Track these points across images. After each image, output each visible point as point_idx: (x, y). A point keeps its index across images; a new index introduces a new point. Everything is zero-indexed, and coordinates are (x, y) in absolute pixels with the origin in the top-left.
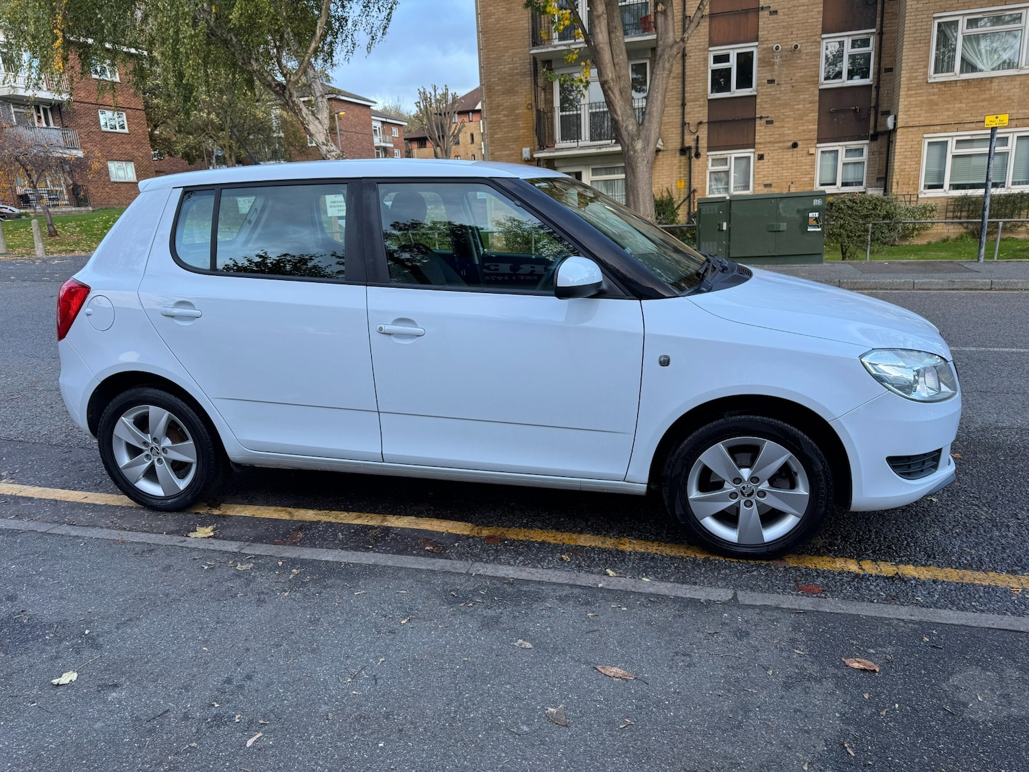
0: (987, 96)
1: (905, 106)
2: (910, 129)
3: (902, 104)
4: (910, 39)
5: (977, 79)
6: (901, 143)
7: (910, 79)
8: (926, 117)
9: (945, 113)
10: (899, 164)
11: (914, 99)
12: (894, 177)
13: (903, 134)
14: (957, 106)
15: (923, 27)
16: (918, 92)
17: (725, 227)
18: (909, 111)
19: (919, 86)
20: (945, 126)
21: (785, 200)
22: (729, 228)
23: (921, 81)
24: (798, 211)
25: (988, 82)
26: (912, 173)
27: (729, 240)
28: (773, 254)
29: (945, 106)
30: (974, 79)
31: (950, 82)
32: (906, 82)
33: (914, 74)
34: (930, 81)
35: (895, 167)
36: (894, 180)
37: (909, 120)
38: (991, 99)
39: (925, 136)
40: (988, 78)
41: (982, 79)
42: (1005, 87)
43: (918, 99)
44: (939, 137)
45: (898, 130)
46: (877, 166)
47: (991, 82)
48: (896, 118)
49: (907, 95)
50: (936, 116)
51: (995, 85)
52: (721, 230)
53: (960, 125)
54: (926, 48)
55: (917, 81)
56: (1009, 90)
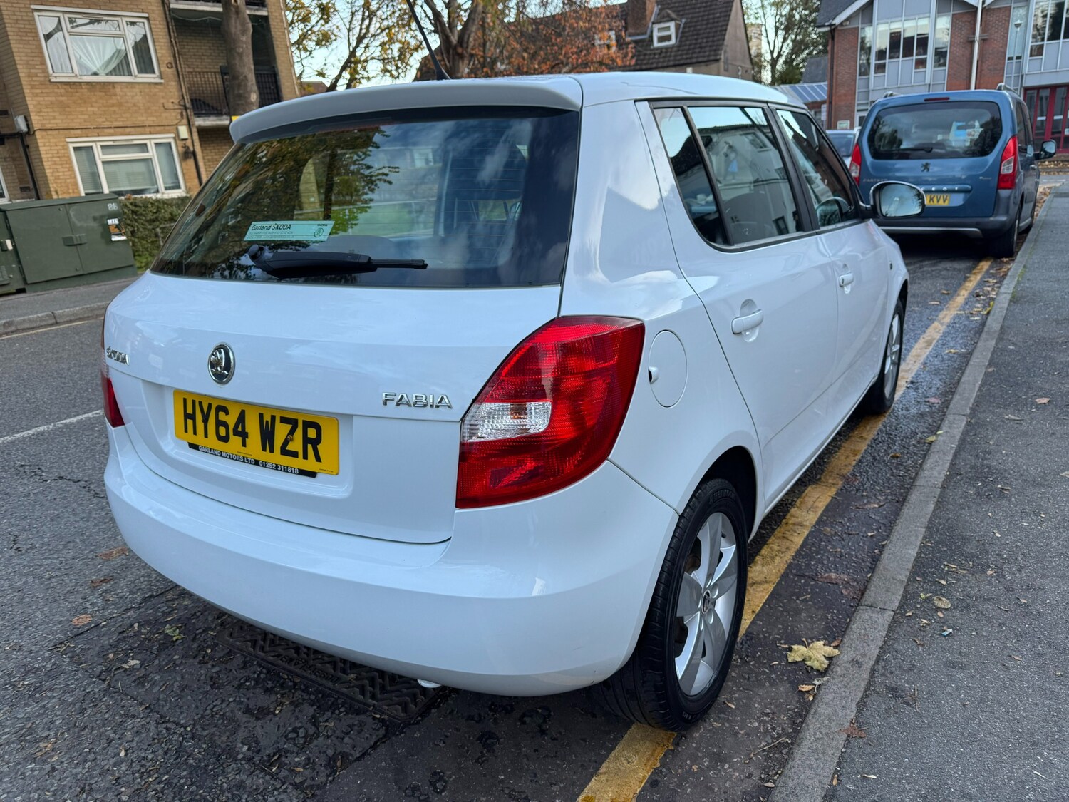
0: (115, 101)
1: (35, 106)
2: (50, 132)
3: (31, 103)
4: (13, 29)
5: (100, 83)
6: (45, 146)
7: (29, 75)
8: (62, 120)
9: (80, 116)
10: (51, 170)
11: (42, 99)
12: (51, 186)
13: (43, 137)
14: (90, 109)
15: (25, 18)
16: (44, 91)
17: (10, 246)
18: (41, 112)
19: (42, 84)
20: (85, 131)
21: (75, 207)
22: (14, 246)
23: (42, 79)
24: (95, 219)
25: (111, 87)
26: (68, 181)
27: (19, 262)
28: (81, 273)
29: (78, 109)
30: (97, 83)
31: (74, 83)
32: (26, 79)
33: (32, 71)
34: (53, 80)
35: (48, 175)
36: (52, 189)
37: (44, 122)
38: (120, 105)
39: (68, 140)
40: (110, 83)
41: (104, 83)
42: (128, 94)
43: (46, 99)
44: (83, 141)
45: (36, 133)
46: (15, 174)
47: (114, 87)
48: (27, 119)
49: (33, 93)
50: (72, 120)
51: (118, 90)
52: (5, 250)
53: (99, 130)
54: (35, 43)
55: (38, 79)
56: (133, 97)
